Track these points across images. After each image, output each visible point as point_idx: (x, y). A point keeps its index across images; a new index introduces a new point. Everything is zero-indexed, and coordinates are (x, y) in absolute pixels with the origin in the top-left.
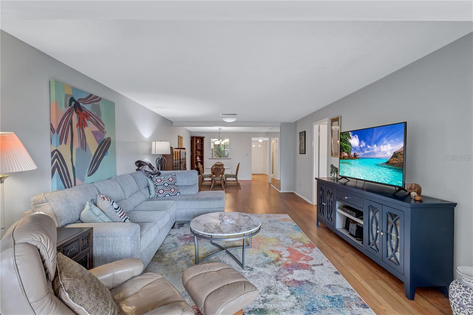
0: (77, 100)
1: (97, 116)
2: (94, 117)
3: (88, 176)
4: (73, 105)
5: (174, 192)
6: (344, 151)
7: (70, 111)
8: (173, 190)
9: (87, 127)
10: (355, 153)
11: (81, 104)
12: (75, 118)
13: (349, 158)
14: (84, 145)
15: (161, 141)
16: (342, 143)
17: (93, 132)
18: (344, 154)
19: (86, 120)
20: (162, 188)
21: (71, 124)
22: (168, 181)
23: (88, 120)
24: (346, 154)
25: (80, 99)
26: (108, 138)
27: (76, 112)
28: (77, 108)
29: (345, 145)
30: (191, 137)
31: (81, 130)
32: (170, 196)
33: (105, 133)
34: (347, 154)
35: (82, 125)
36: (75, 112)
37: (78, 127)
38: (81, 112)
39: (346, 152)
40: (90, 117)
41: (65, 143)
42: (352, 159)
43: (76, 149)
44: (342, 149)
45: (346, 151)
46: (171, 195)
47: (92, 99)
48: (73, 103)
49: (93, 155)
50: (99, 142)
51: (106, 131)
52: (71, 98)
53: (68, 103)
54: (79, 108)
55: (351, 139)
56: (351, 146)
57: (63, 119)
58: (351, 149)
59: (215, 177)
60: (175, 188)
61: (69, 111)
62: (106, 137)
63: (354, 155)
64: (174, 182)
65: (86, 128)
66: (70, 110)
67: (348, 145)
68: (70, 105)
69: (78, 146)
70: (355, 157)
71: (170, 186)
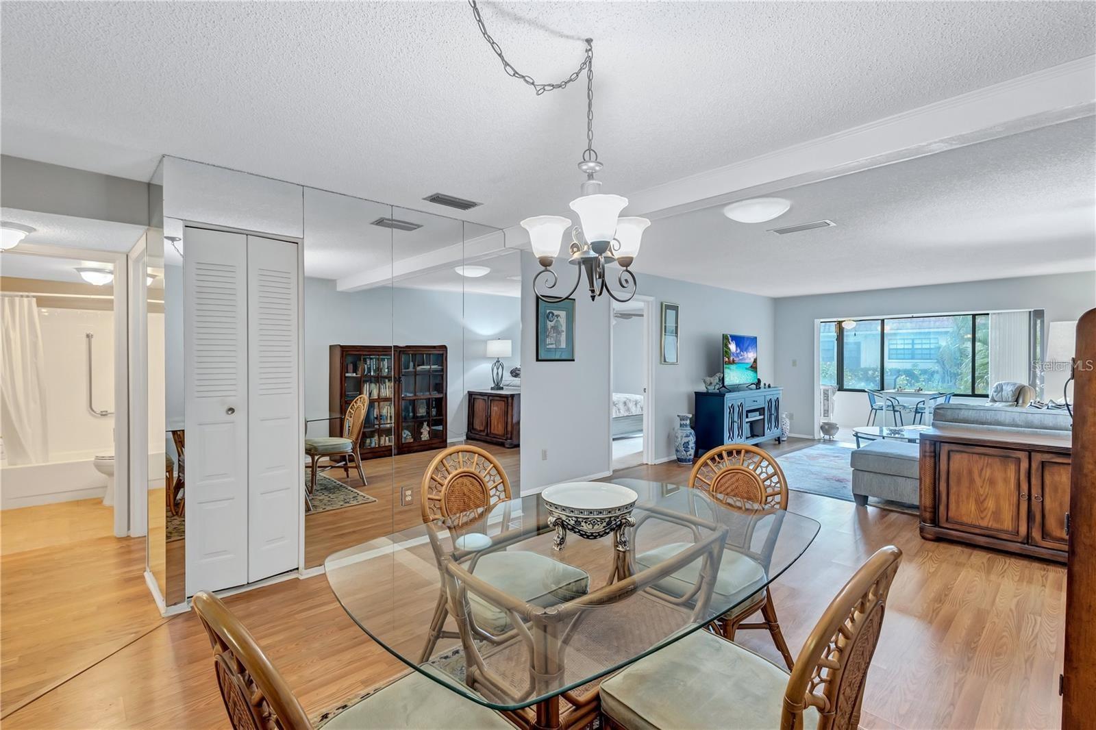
6: (727, 356)
13: (730, 363)
16: (725, 347)
18: (727, 359)
29: (727, 349)
34: (729, 359)
42: (732, 364)
44: (726, 353)
45: (729, 356)
55: (731, 344)
56: (731, 352)
58: (731, 355)
67: (729, 351)
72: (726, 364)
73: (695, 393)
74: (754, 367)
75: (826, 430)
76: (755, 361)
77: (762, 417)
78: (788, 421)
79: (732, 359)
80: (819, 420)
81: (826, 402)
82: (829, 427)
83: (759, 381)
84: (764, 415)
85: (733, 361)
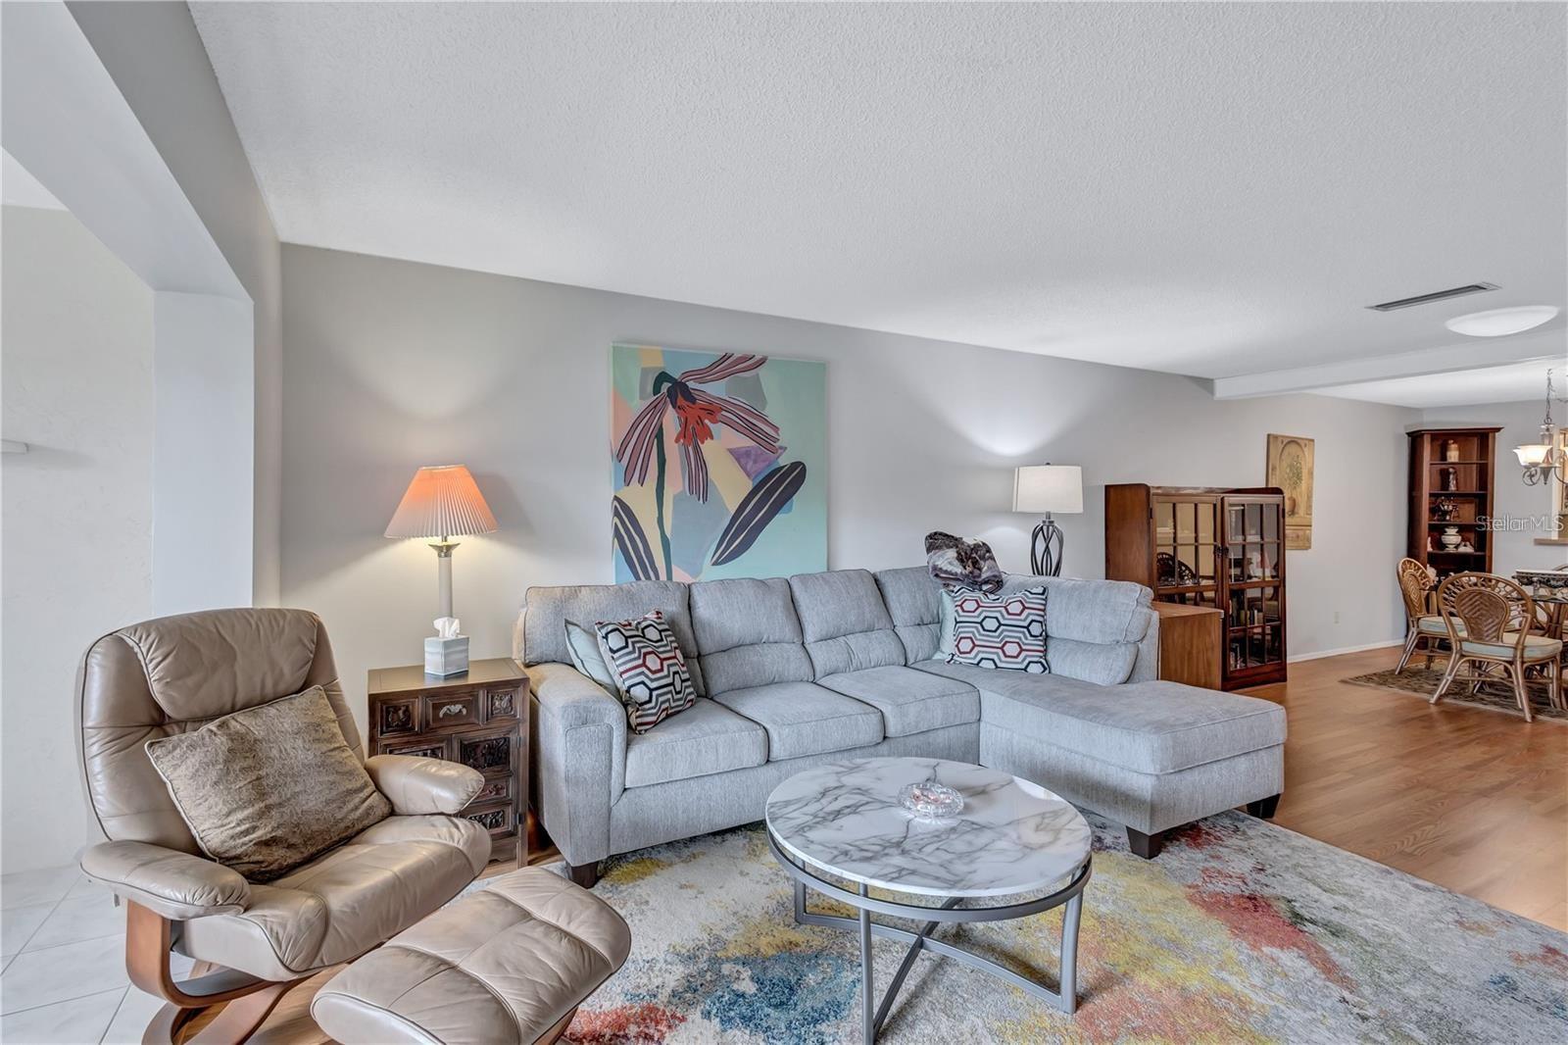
0: (677, 376)
1: (747, 407)
2: (739, 410)
3: (713, 565)
4: (666, 391)
5: (1016, 657)
7: (655, 407)
8: (1011, 649)
9: (712, 438)
11: (691, 385)
12: (671, 421)
14: (699, 482)
15: (1048, 464)
17: (731, 451)
19: (707, 421)
20: (973, 633)
21: (660, 436)
22: (1000, 612)
23: (715, 422)
25: (686, 374)
26: (792, 464)
27: (674, 407)
28: (680, 396)
30: (1408, 434)
31: (690, 448)
32: (997, 667)
33: (780, 451)
35: (694, 434)
36: (670, 406)
37: (682, 441)
38: (691, 405)
40: (724, 413)
41: (642, 482)
43: (675, 497)
46: (999, 664)
47: (727, 365)
48: (665, 386)
49: (733, 509)
50: (756, 477)
51: (784, 445)
52: (661, 374)
53: (650, 388)
54: (683, 396)
57: (635, 427)
59: (1467, 640)
60: (1026, 644)
61: (651, 407)
62: (784, 460)
64: (1024, 620)
65: (708, 442)
66: (654, 404)
68: (656, 390)
69: (681, 489)
71: (1005, 633)
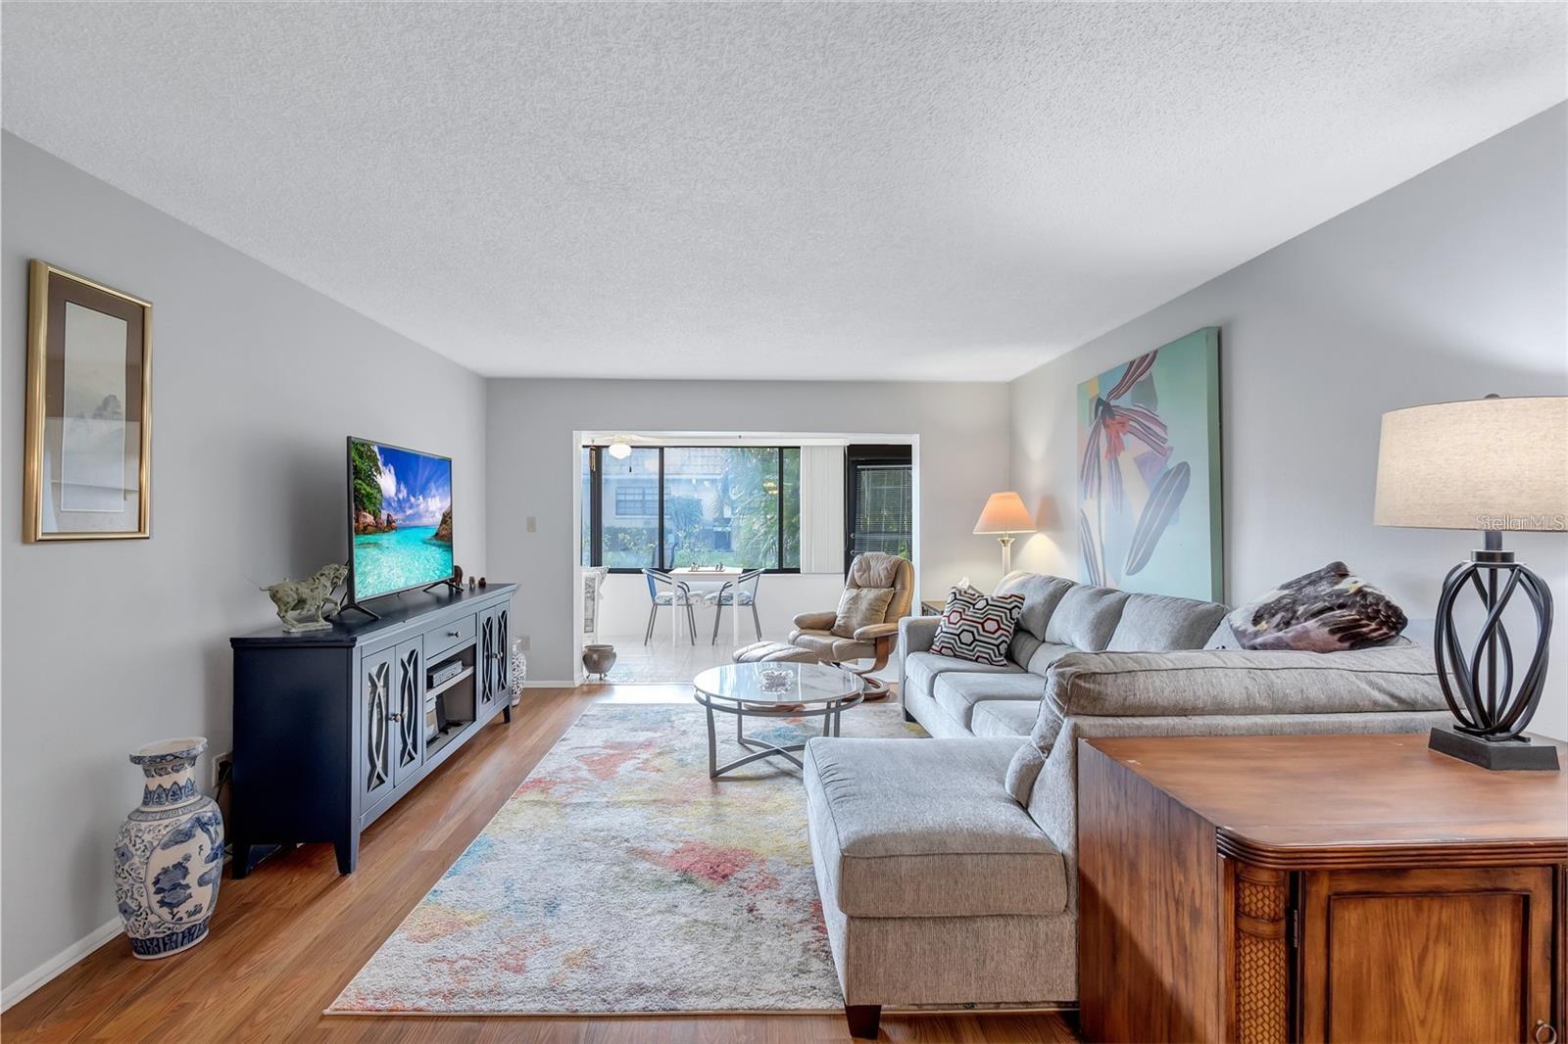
6: (364, 509)
10: (389, 515)
13: (378, 529)
16: (360, 482)
18: (365, 517)
24: (370, 519)
26: (1179, 465)
29: (368, 489)
33: (1169, 453)
34: (372, 518)
39: (370, 513)
42: (384, 532)
44: (362, 500)
45: (371, 508)
49: (1137, 519)
51: (1171, 445)
55: (380, 474)
56: (382, 495)
58: (381, 505)
63: (388, 521)
67: (374, 492)
70: (390, 526)
72: (357, 533)
73: (233, 640)
74: (444, 537)
75: (595, 662)
76: (447, 518)
77: (469, 671)
78: (522, 659)
79: (384, 516)
80: (582, 642)
81: (590, 603)
82: (599, 656)
83: (458, 572)
84: (474, 664)
85: (389, 522)
